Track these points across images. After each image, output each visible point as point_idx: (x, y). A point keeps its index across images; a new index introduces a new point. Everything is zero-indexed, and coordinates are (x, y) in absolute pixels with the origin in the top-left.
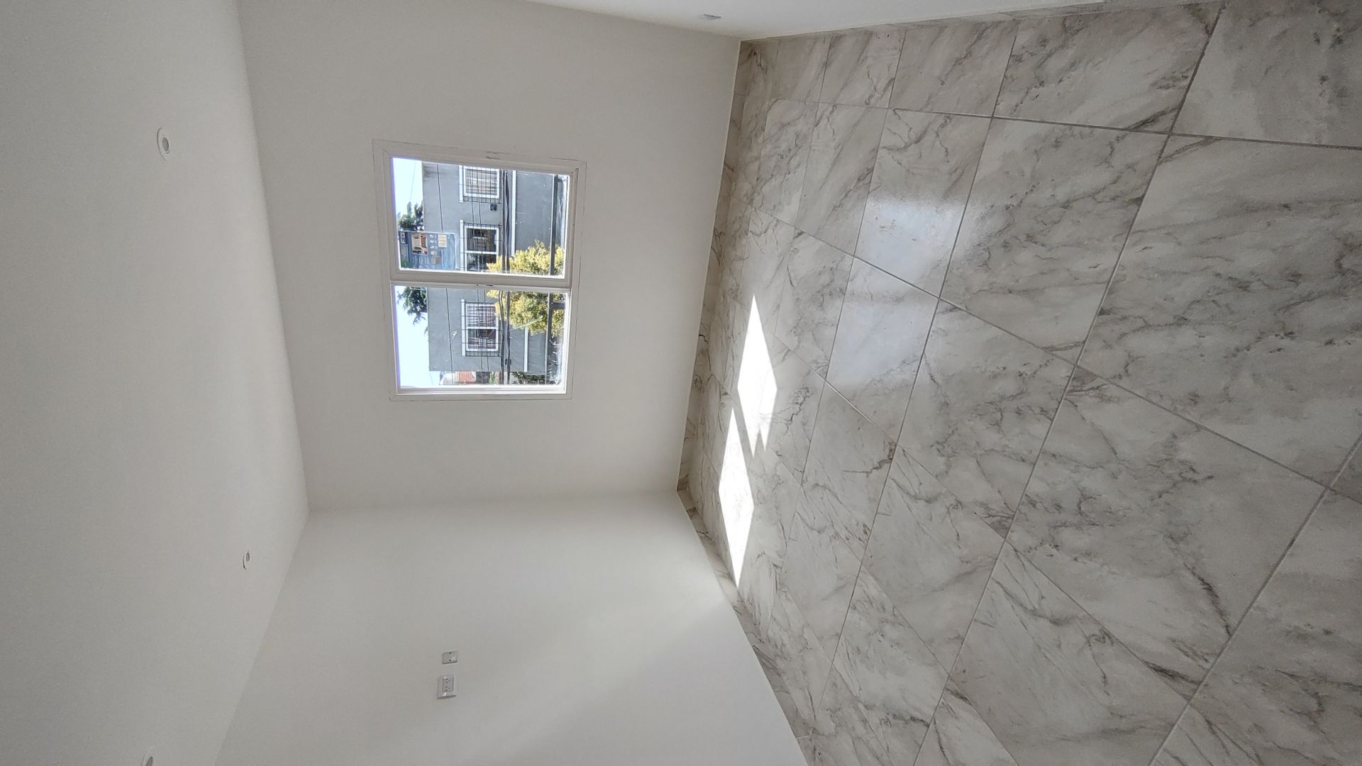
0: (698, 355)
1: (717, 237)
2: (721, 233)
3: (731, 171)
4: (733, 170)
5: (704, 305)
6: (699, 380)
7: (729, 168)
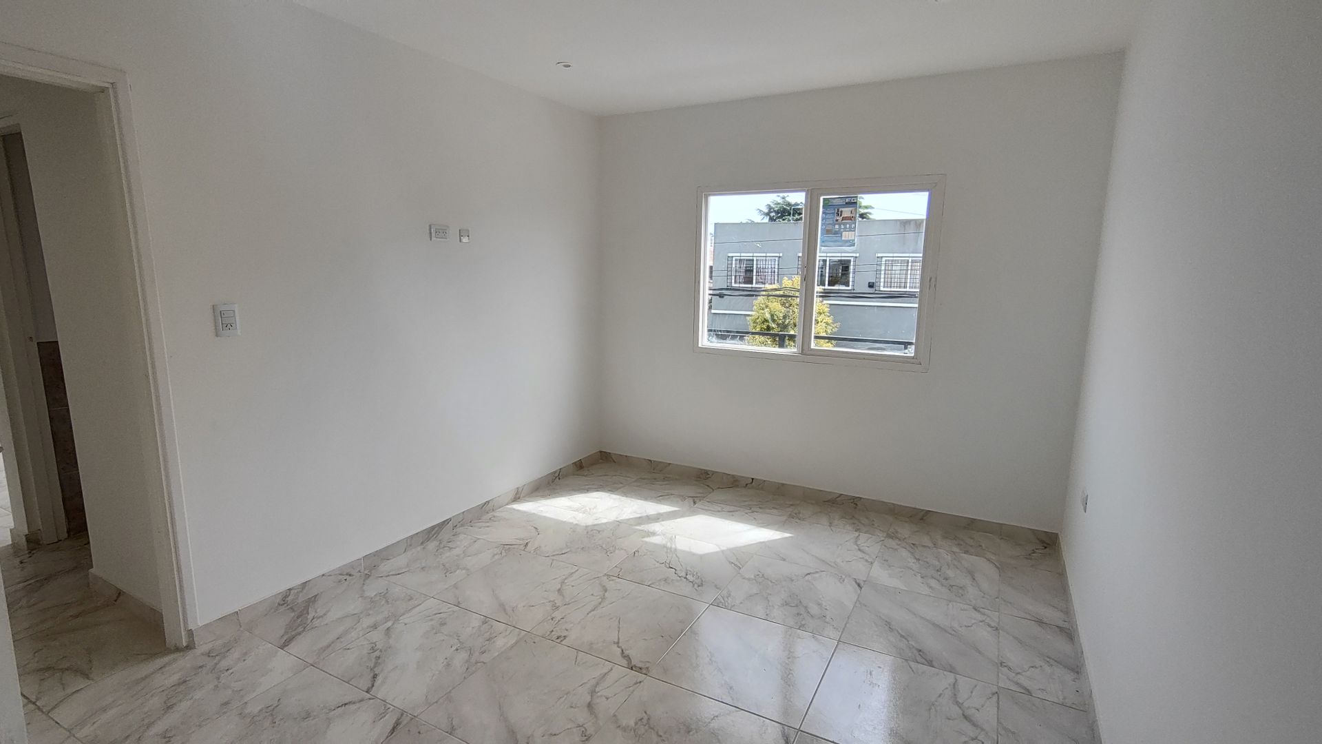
0: (733, 476)
1: (852, 501)
2: (856, 504)
3: (920, 518)
4: (922, 519)
5: (783, 484)
6: (708, 476)
7: (924, 516)
